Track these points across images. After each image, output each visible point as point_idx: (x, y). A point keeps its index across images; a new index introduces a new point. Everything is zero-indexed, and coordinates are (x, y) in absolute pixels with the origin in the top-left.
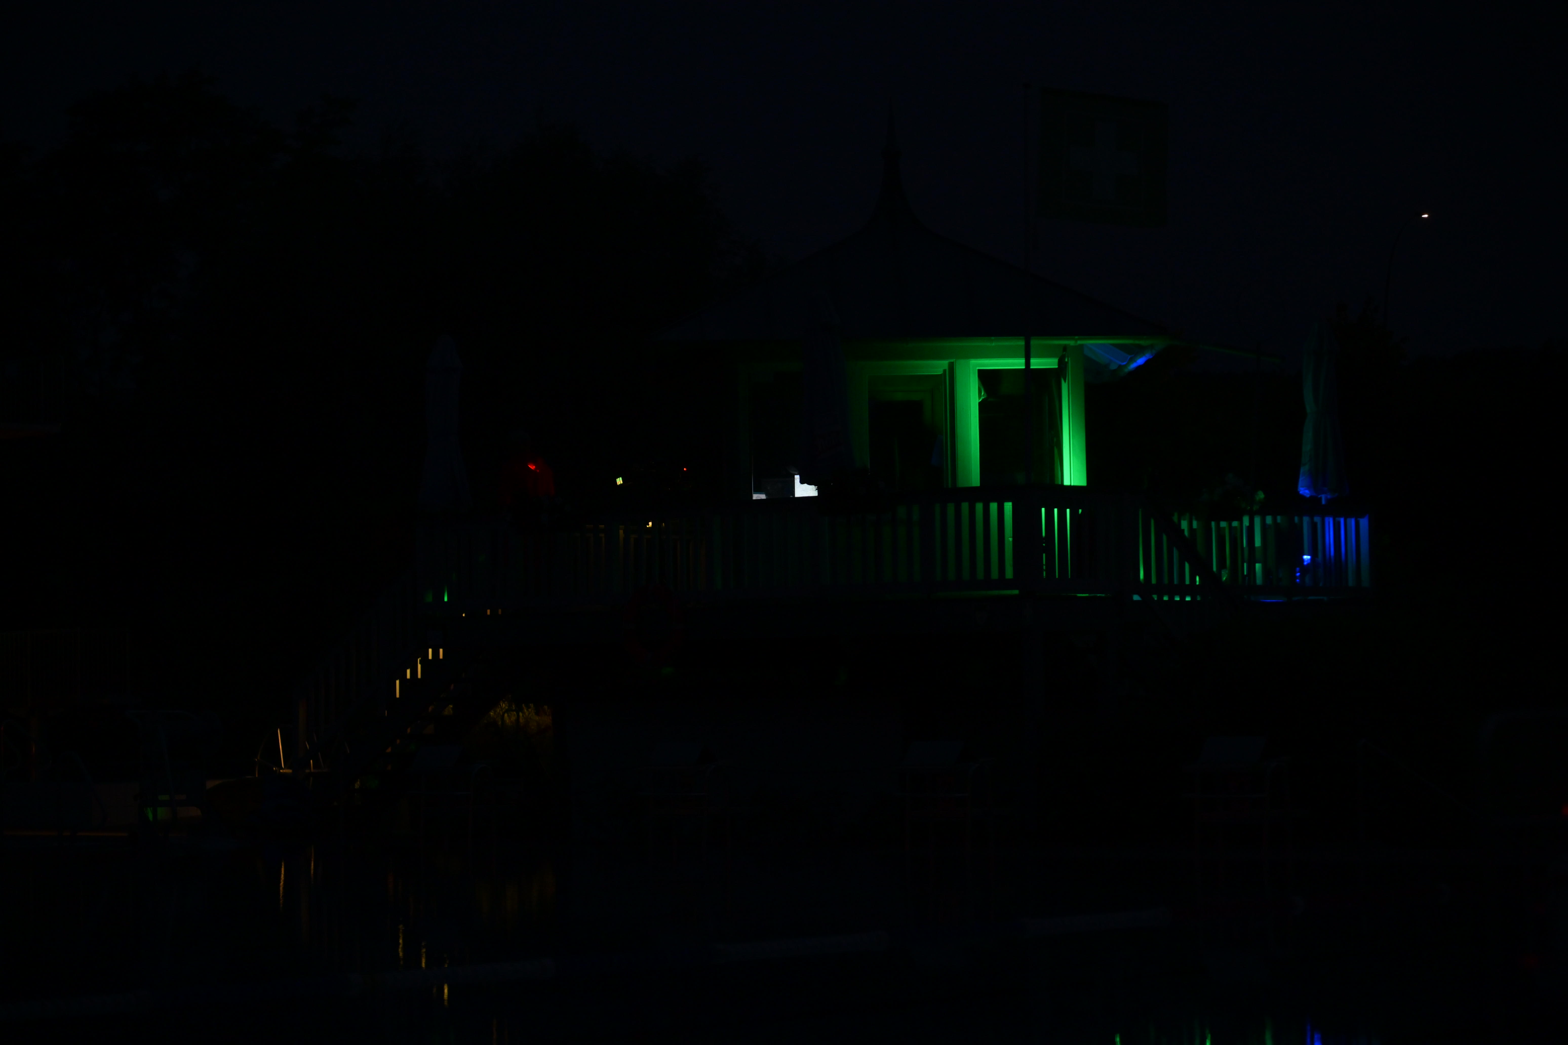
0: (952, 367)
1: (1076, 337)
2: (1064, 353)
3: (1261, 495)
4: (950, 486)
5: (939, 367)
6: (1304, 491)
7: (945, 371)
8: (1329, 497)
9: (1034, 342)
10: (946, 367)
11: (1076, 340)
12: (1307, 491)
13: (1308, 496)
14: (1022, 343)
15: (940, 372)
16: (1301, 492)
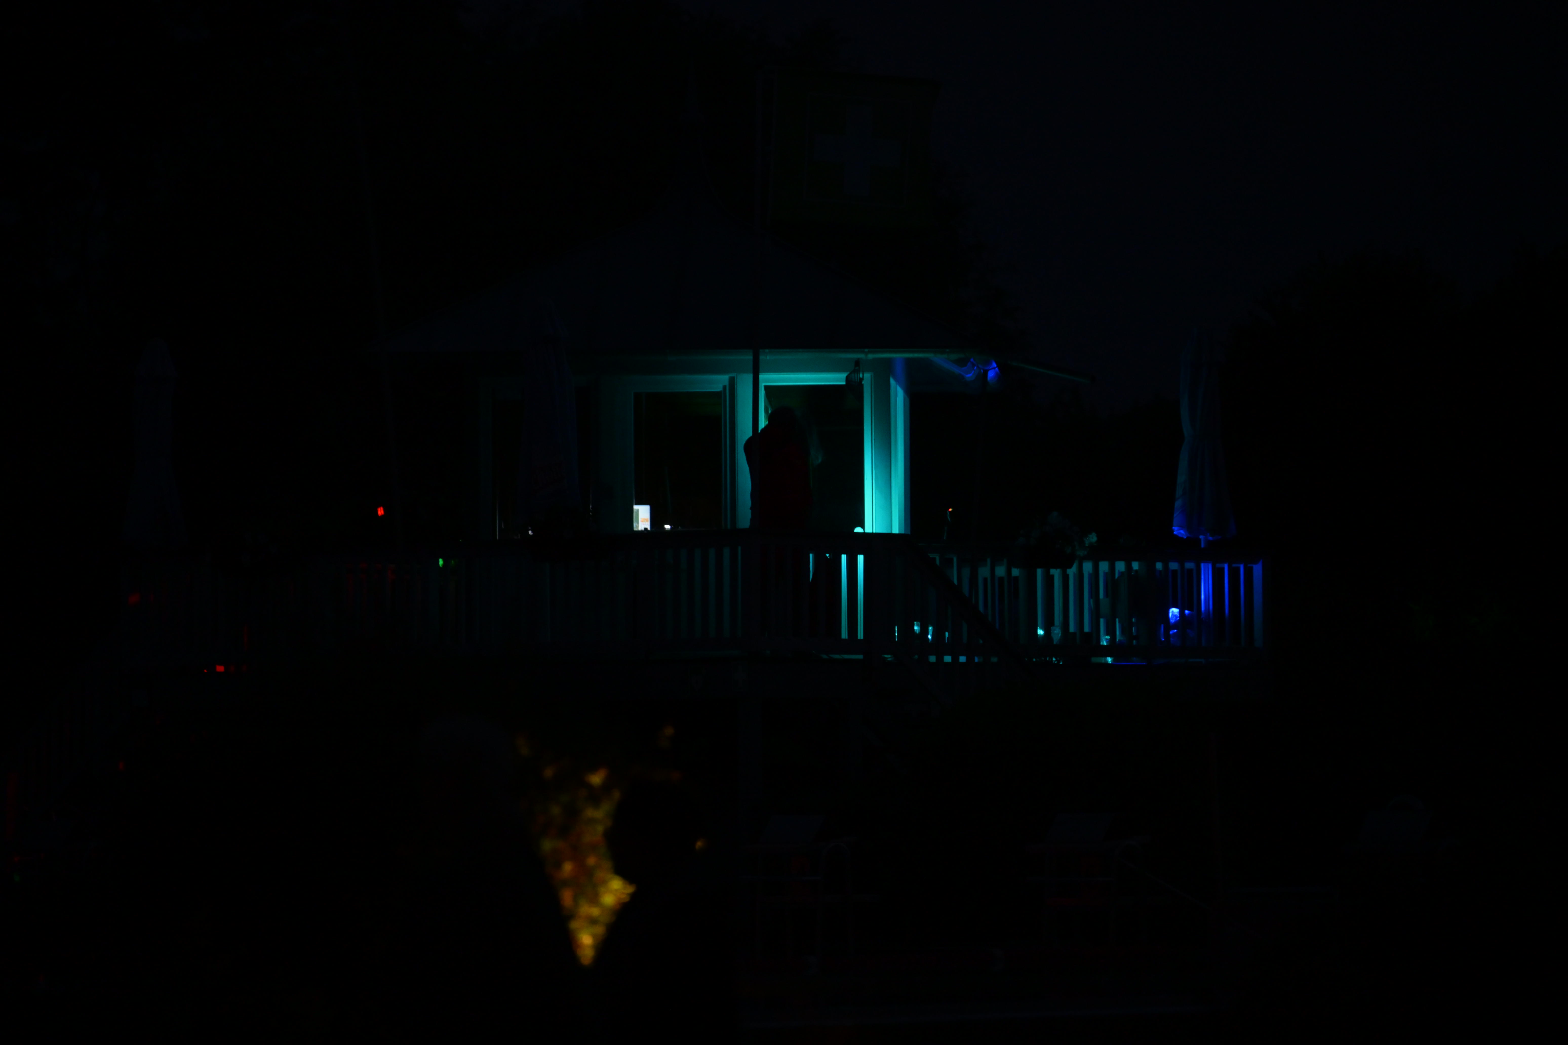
0: (732, 383)
1: (866, 350)
2: (857, 368)
3: (1093, 538)
4: (729, 527)
5: (717, 382)
6: (1179, 531)
7: (725, 387)
8: (1211, 538)
9: (766, 357)
10: (727, 383)
11: (867, 353)
12: (1182, 531)
13: (1185, 537)
14: (749, 357)
15: (718, 388)
16: (1175, 533)
